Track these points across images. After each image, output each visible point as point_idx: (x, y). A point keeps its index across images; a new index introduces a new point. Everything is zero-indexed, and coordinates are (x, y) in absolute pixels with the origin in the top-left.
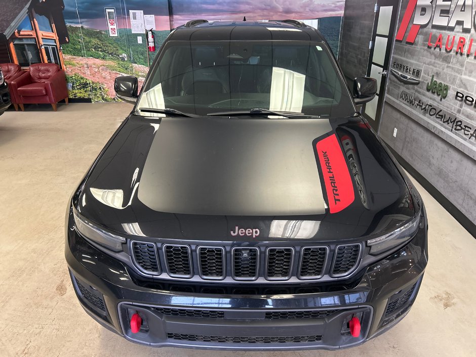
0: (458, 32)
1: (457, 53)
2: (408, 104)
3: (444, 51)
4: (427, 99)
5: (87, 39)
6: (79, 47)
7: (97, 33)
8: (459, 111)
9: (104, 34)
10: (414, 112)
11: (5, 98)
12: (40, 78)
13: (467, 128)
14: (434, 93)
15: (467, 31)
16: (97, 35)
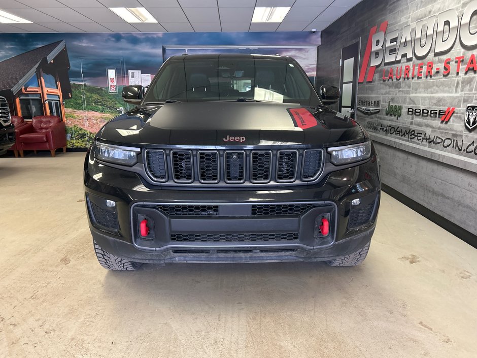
0: (404, 63)
1: (405, 79)
2: (373, 131)
3: (395, 80)
4: (387, 122)
5: (88, 95)
6: (81, 101)
7: (98, 89)
8: (411, 123)
9: (104, 91)
10: (378, 135)
11: (10, 137)
12: (42, 128)
13: (419, 135)
14: (392, 115)
15: (410, 60)
16: (99, 91)
